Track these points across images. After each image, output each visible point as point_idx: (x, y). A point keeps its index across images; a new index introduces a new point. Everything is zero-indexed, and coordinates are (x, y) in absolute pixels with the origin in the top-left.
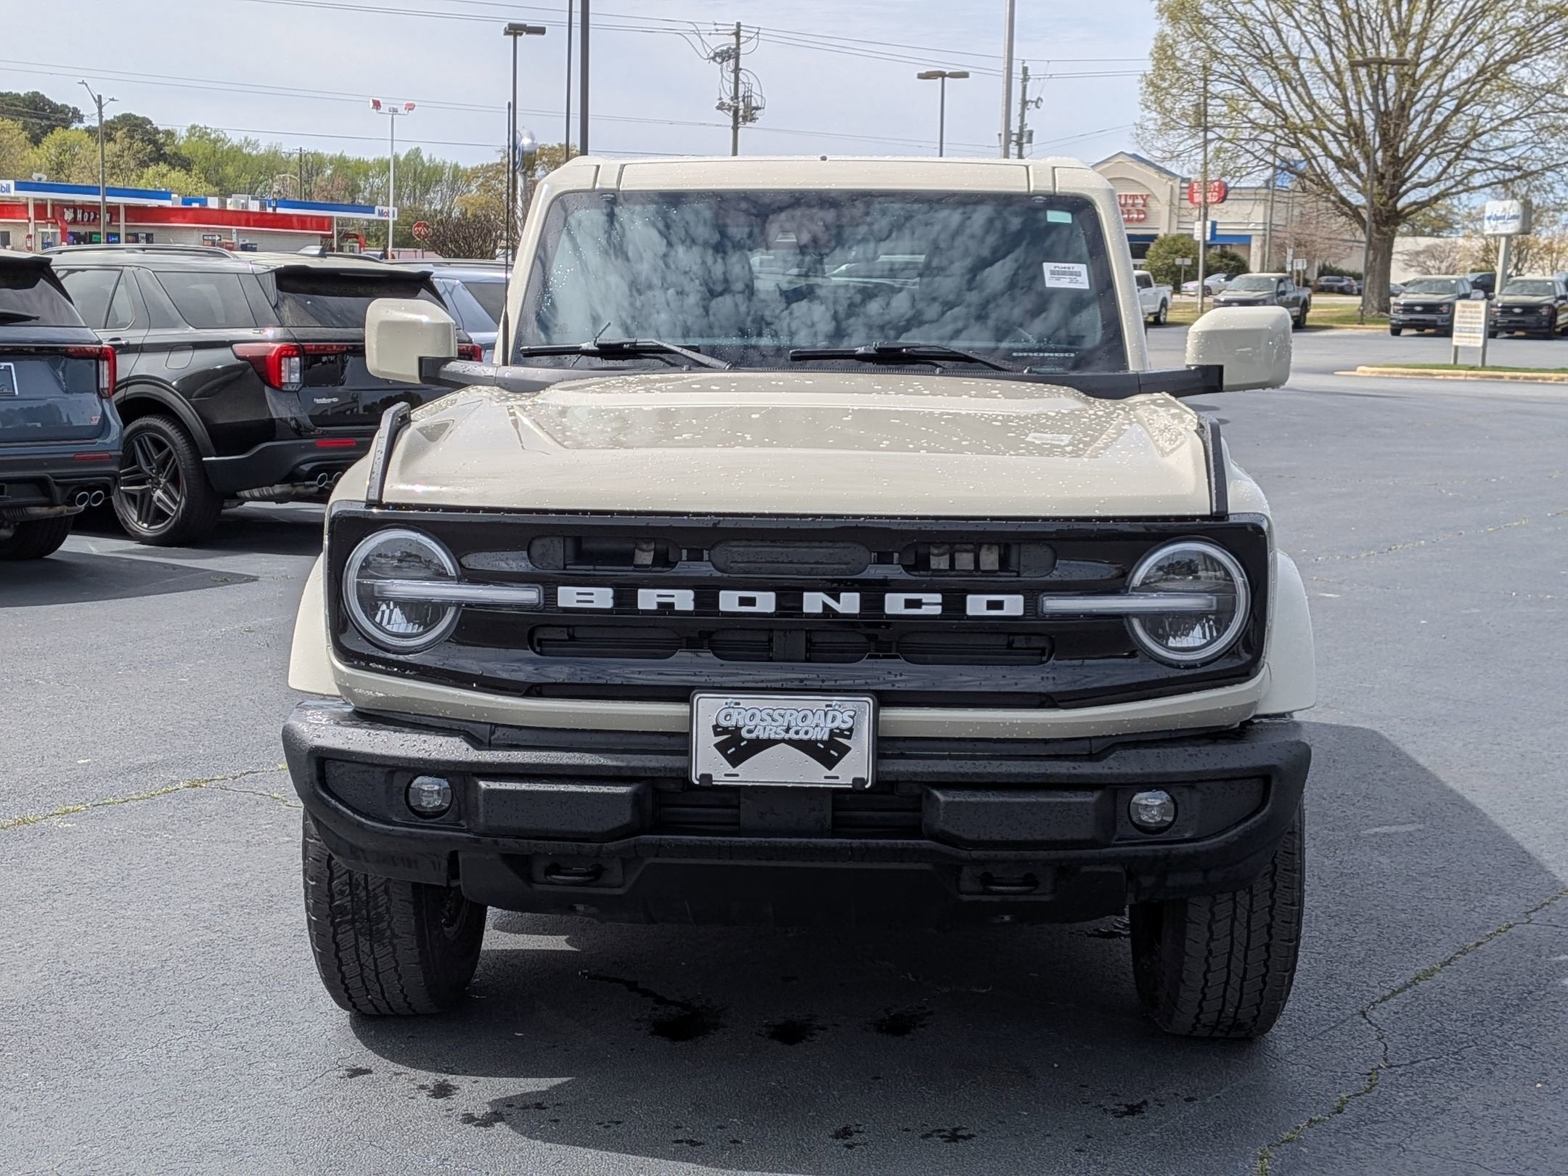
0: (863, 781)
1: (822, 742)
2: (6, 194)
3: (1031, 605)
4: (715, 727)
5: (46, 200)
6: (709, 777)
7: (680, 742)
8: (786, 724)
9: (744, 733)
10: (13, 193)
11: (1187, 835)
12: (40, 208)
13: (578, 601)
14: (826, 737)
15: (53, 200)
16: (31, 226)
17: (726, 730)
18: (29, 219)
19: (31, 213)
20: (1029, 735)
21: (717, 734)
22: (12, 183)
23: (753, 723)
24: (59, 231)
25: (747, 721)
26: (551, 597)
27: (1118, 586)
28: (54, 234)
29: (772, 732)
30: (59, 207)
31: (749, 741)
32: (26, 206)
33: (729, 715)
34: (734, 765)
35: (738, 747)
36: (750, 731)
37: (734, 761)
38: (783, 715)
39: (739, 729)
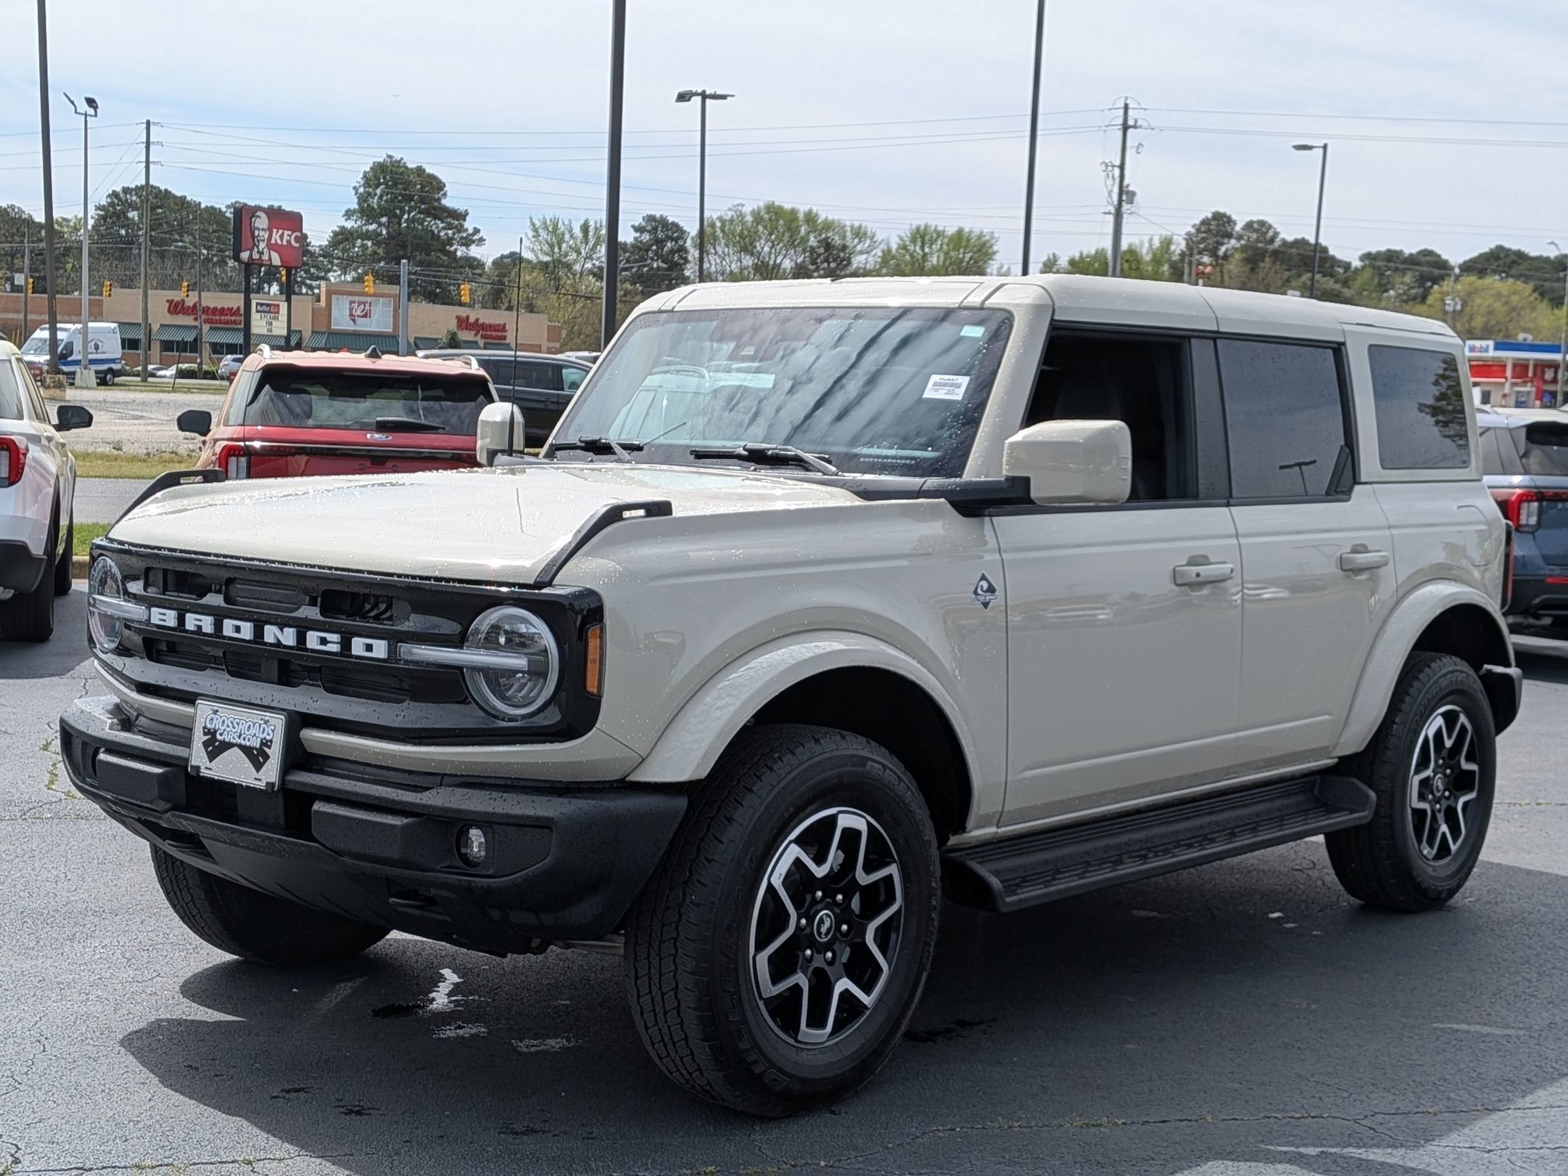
0: (273, 784)
1: (255, 749)
2: (1484, 354)
3: (392, 651)
4: (205, 728)
5: (1528, 360)
6: (198, 768)
7: (182, 735)
8: (239, 732)
9: (219, 737)
10: (1492, 353)
11: (490, 872)
12: (1521, 369)
13: (161, 620)
14: (258, 746)
15: (1536, 360)
16: (1507, 385)
17: (209, 732)
18: (1506, 378)
19: (1509, 373)
20: (390, 763)
21: (205, 734)
22: (1491, 343)
23: (223, 728)
24: (1534, 389)
25: (221, 727)
27: (459, 641)
28: (1529, 393)
29: (232, 737)
30: (1541, 366)
31: (220, 742)
32: (1504, 366)
33: (212, 719)
34: (211, 761)
35: (214, 746)
36: (221, 735)
37: (212, 756)
38: (238, 724)
39: (215, 731)
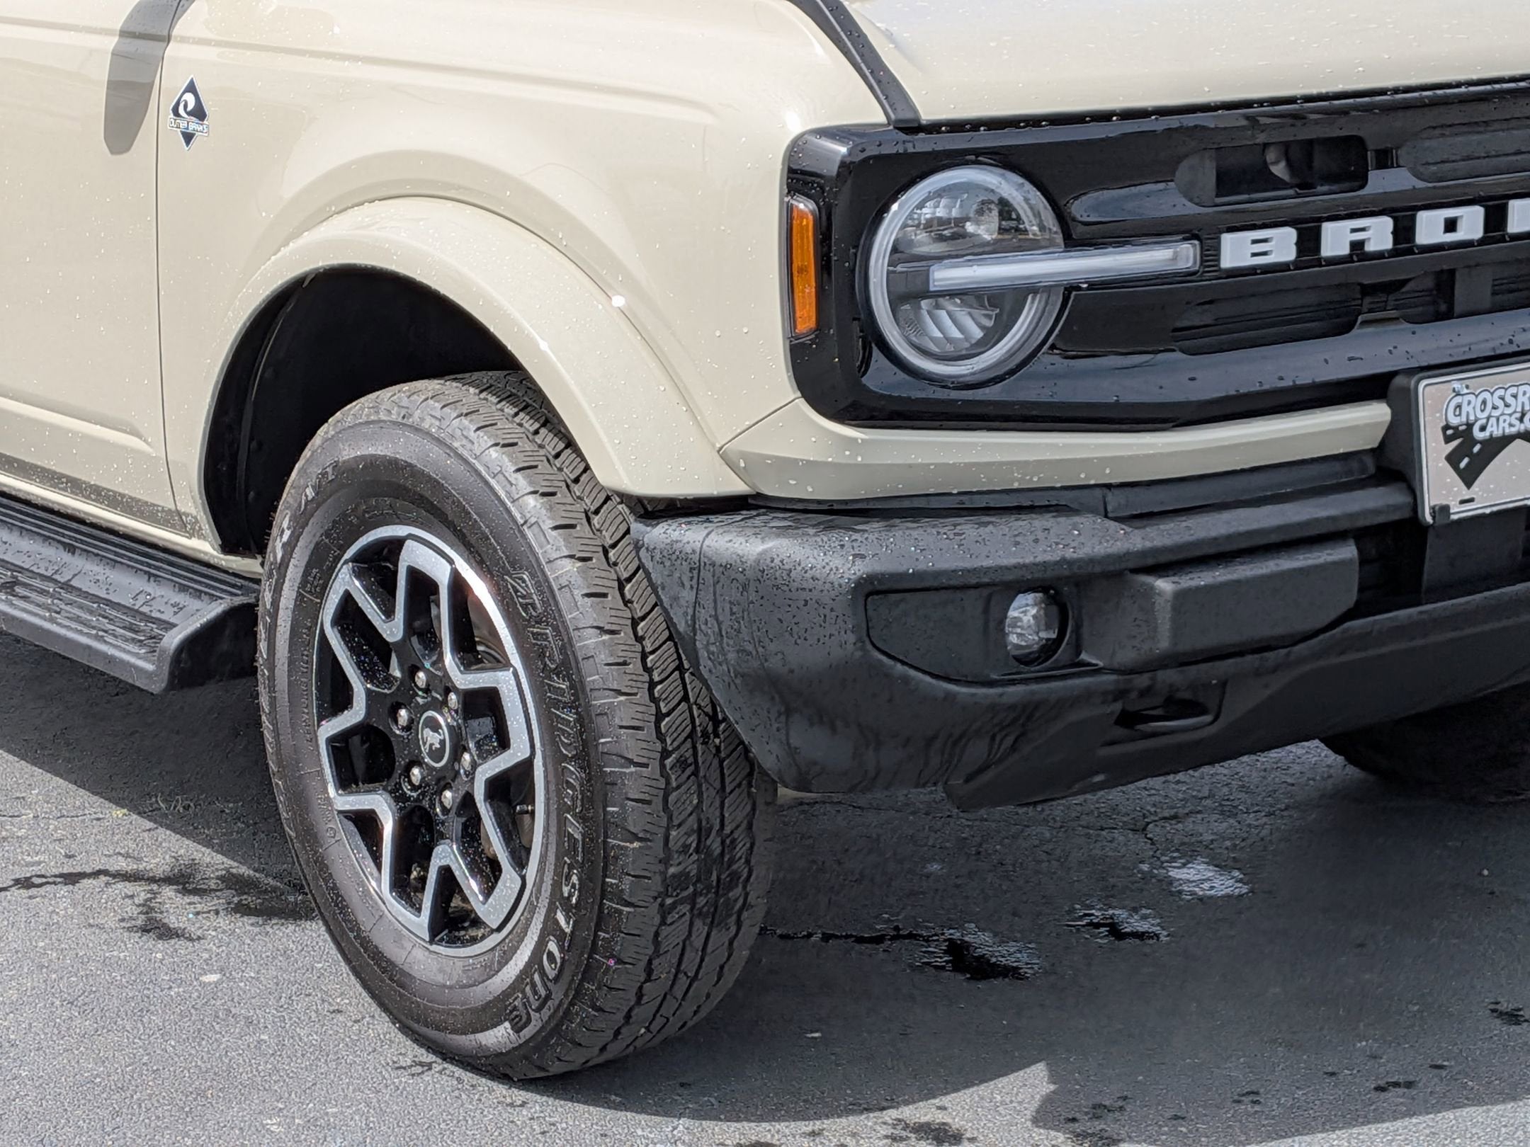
4: (1445, 429)
6: (1445, 509)
8: (1519, 409)
9: (1478, 435)
13: (1254, 255)
17: (1457, 433)
21: (1448, 440)
23: (1486, 414)
25: (1480, 415)
26: (1210, 253)
29: (1506, 425)
31: (1483, 442)
33: (1459, 406)
34: (1469, 484)
35: (1470, 455)
36: (1483, 429)
37: (1469, 478)
38: (1515, 396)
39: (1470, 426)
